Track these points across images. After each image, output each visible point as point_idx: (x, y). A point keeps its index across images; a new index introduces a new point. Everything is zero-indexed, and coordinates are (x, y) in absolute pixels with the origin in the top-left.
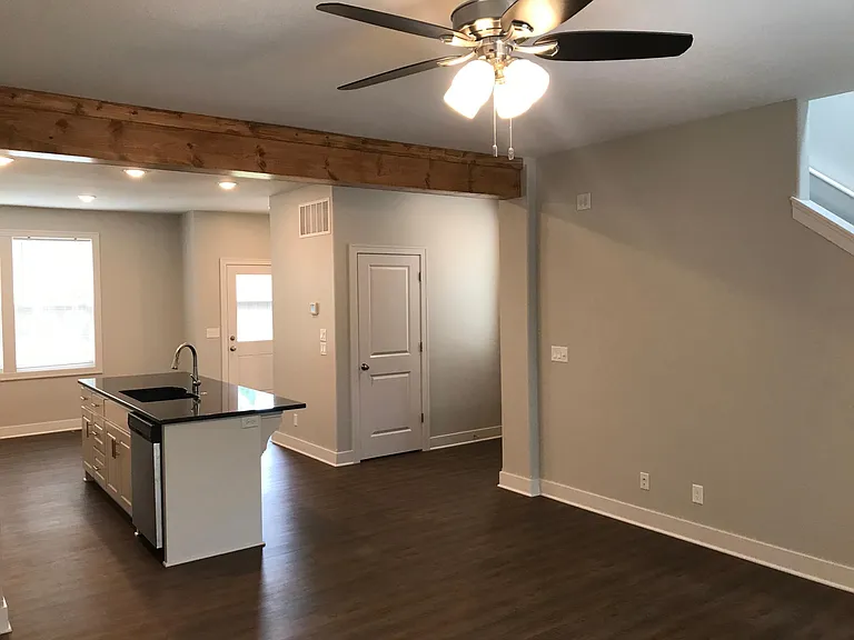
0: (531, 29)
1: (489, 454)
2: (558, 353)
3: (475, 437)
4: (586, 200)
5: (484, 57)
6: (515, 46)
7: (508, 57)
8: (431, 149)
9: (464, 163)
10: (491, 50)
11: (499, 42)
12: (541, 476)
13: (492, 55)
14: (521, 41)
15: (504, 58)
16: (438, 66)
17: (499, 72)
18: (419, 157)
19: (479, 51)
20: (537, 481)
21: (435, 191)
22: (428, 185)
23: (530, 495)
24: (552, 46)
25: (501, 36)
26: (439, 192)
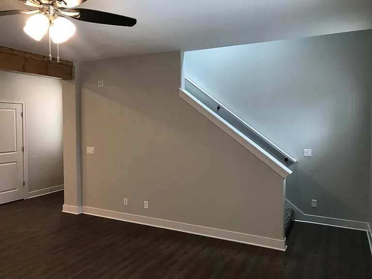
0: (66, 4)
1: (58, 198)
2: (90, 150)
3: (52, 190)
4: (101, 83)
5: (44, 13)
6: (59, 10)
7: (56, 15)
8: (26, 53)
9: (43, 61)
10: (47, 10)
11: (51, 7)
12: (82, 205)
13: (48, 12)
14: (62, 9)
15: (54, 15)
16: (20, 13)
17: (52, 21)
18: (18, 56)
19: (42, 10)
20: (80, 207)
21: (27, 73)
22: (24, 70)
23: (77, 214)
24: (77, 14)
25: (52, 4)
26: (30, 74)
